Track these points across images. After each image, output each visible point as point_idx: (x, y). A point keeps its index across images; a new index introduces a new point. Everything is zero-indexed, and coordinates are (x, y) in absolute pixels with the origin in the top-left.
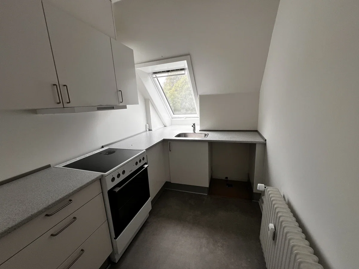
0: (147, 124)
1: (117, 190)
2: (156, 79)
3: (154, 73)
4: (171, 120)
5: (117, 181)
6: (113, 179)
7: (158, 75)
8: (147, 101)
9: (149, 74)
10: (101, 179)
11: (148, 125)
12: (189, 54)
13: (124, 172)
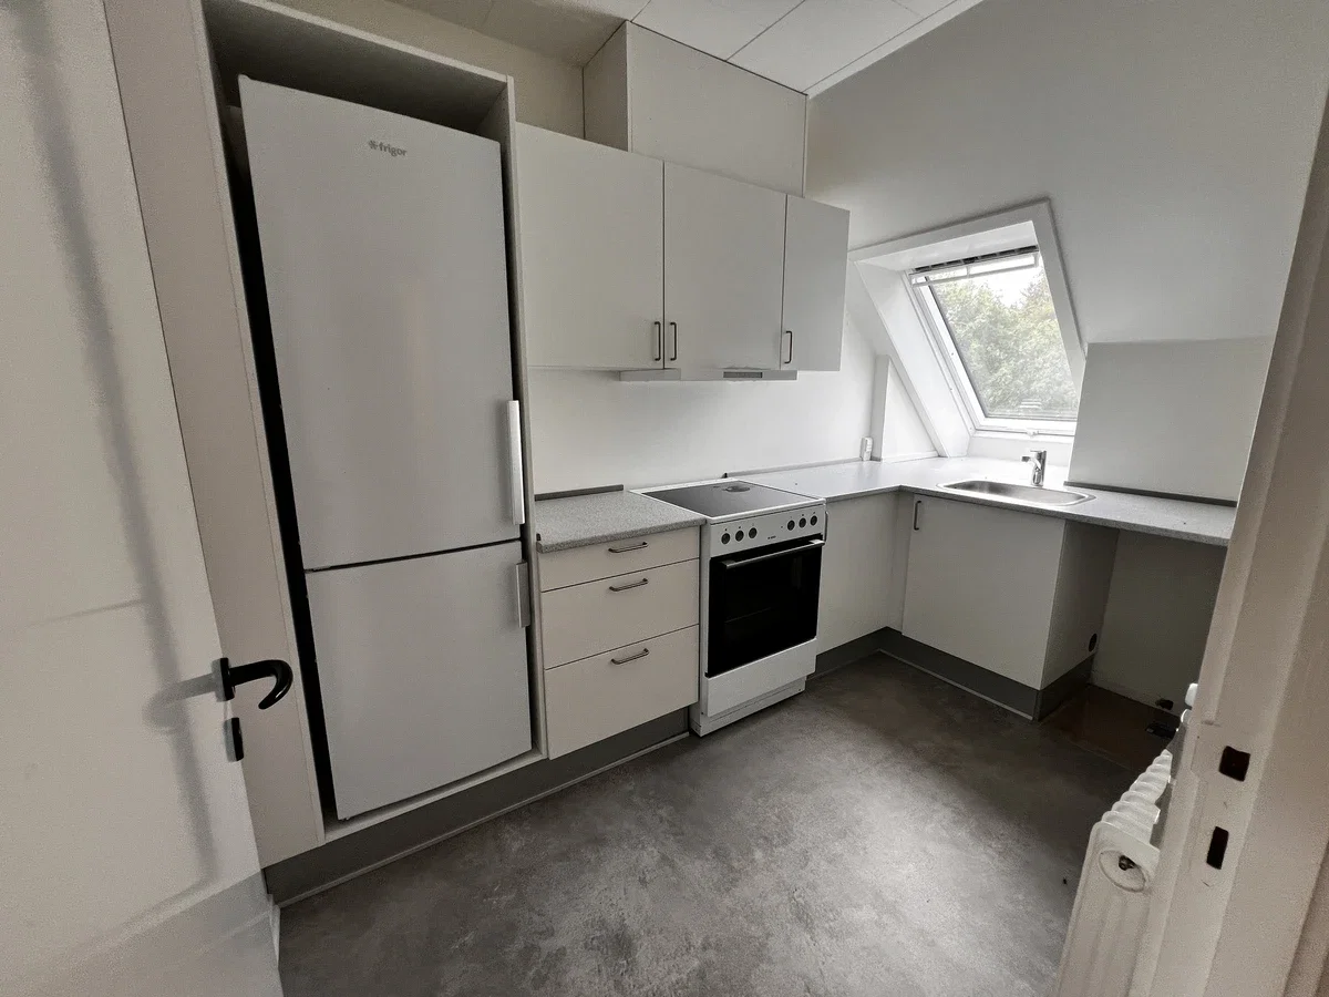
0: (870, 437)
1: (730, 565)
2: (925, 290)
3: (917, 269)
4: (971, 437)
5: (734, 547)
6: (726, 538)
7: (935, 276)
8: (881, 363)
9: (900, 274)
10: (702, 527)
11: (870, 442)
12: (1045, 199)
13: (753, 533)
